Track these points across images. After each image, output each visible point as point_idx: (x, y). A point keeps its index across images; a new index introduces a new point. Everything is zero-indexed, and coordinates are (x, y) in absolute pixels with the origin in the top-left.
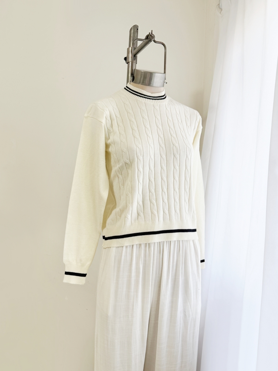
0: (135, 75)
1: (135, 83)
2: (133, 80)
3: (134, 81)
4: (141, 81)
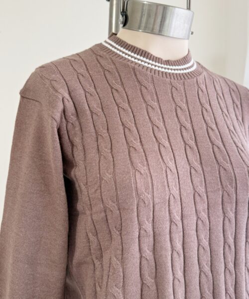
0: (129, 13)
1: (129, 29)
2: (125, 24)
3: (127, 26)
4: (143, 25)
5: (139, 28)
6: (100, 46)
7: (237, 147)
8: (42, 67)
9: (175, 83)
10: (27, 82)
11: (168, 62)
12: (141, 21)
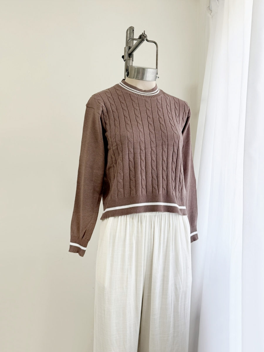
0: (129, 71)
1: (130, 78)
2: (128, 75)
4: (135, 76)
5: (134, 78)
6: (118, 85)
7: (171, 125)
8: (94, 95)
9: (147, 99)
10: (89, 101)
11: (145, 91)
12: (134, 75)
